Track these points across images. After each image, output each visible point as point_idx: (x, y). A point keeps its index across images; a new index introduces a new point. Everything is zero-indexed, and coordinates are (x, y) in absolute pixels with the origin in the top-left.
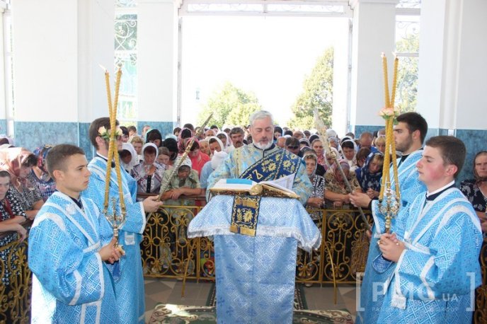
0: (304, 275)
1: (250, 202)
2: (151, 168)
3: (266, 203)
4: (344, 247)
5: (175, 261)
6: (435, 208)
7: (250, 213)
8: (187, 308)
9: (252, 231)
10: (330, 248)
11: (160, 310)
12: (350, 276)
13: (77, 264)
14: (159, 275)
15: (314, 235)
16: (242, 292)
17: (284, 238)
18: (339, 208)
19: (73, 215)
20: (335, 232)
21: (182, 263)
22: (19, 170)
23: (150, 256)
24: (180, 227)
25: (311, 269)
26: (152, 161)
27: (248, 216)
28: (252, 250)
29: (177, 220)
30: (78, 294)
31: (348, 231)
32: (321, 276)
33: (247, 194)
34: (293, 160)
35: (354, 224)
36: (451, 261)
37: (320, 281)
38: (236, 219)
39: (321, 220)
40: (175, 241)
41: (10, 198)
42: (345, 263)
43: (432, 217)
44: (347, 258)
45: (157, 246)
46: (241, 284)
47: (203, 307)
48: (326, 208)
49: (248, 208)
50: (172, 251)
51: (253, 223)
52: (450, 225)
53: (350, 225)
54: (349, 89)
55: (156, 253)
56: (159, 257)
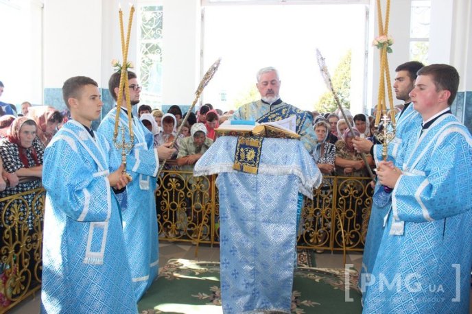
0: (315, 242)
1: (253, 142)
2: (169, 138)
3: (268, 143)
4: (354, 214)
5: (190, 226)
6: (430, 134)
7: (252, 152)
8: (198, 263)
9: (255, 169)
10: (341, 215)
11: (172, 263)
12: (360, 243)
13: (86, 183)
14: (175, 239)
15: (314, 173)
16: (245, 232)
17: (286, 177)
18: (349, 174)
19: (85, 141)
20: (345, 198)
21: (197, 227)
22: (45, 126)
23: (167, 221)
24: (196, 192)
25: (322, 235)
26: (171, 131)
27: (251, 155)
28: (254, 189)
29: (193, 186)
30: (86, 210)
31: (358, 198)
32: (331, 243)
33: (250, 134)
34: (299, 114)
35: (365, 191)
36: (443, 177)
37: (331, 248)
38: (239, 158)
39: (332, 187)
40: (191, 205)
41: (37, 148)
42: (356, 230)
43: (427, 143)
44: (357, 225)
45: (174, 211)
46: (244, 223)
47: (213, 262)
48: (337, 176)
49: (251, 147)
50: (188, 216)
51: (255, 162)
52: (444, 145)
53: (360, 193)
54: (366, 74)
55: (173, 217)
56: (175, 221)
